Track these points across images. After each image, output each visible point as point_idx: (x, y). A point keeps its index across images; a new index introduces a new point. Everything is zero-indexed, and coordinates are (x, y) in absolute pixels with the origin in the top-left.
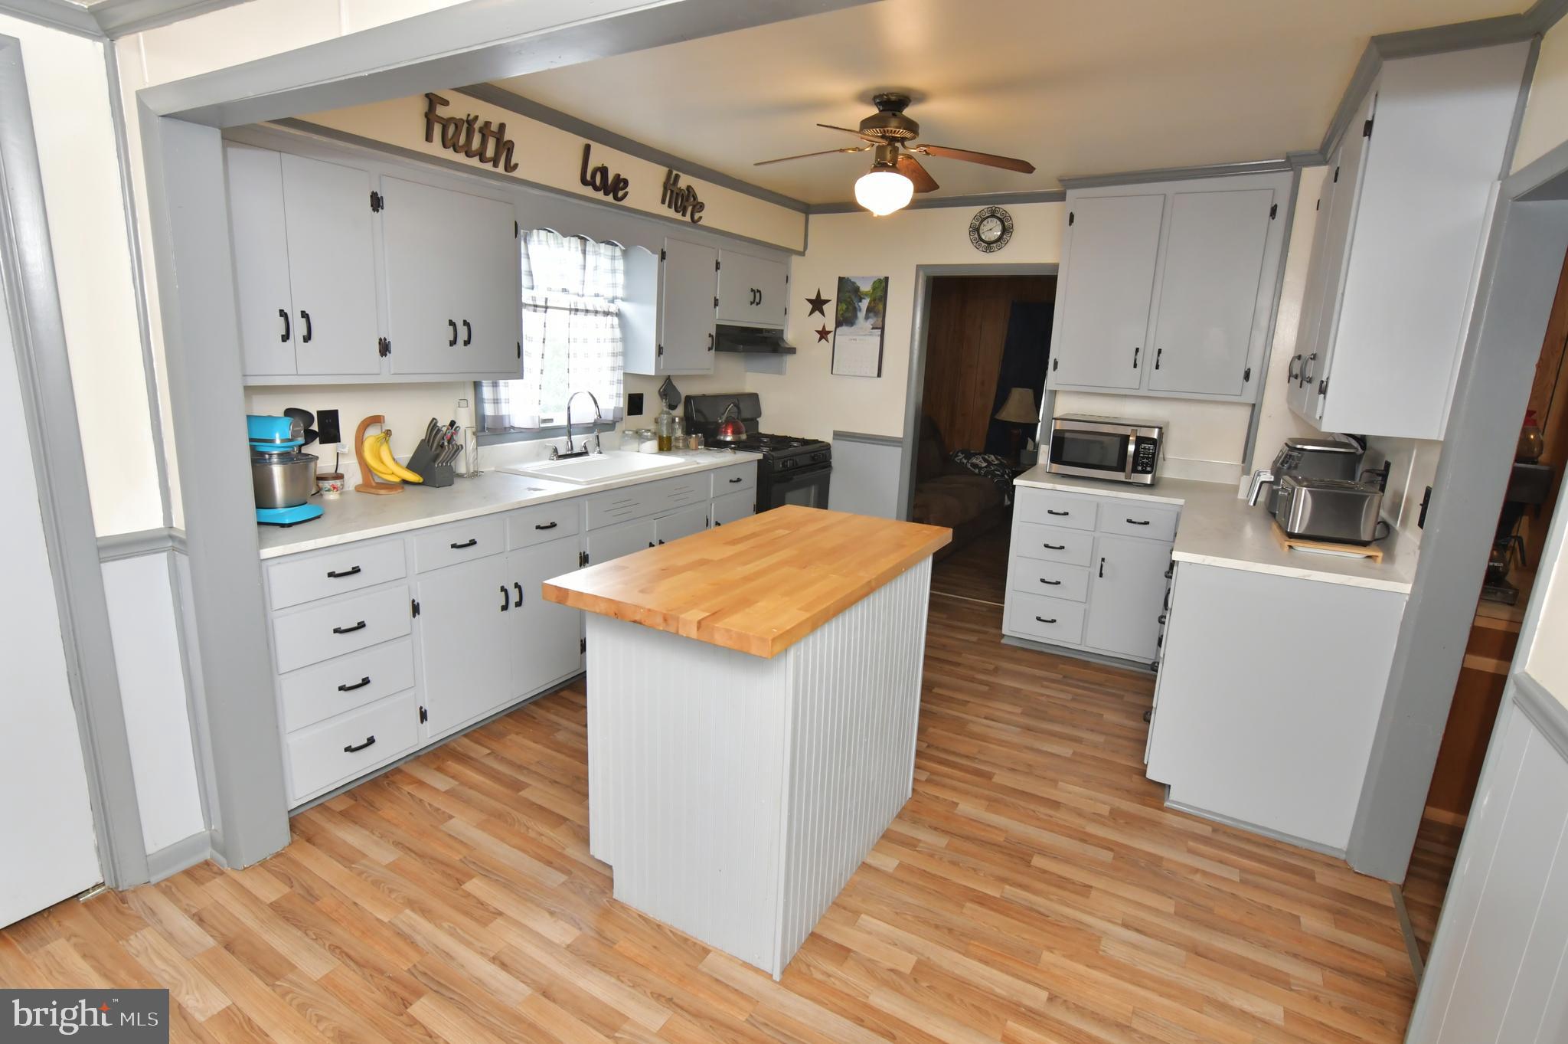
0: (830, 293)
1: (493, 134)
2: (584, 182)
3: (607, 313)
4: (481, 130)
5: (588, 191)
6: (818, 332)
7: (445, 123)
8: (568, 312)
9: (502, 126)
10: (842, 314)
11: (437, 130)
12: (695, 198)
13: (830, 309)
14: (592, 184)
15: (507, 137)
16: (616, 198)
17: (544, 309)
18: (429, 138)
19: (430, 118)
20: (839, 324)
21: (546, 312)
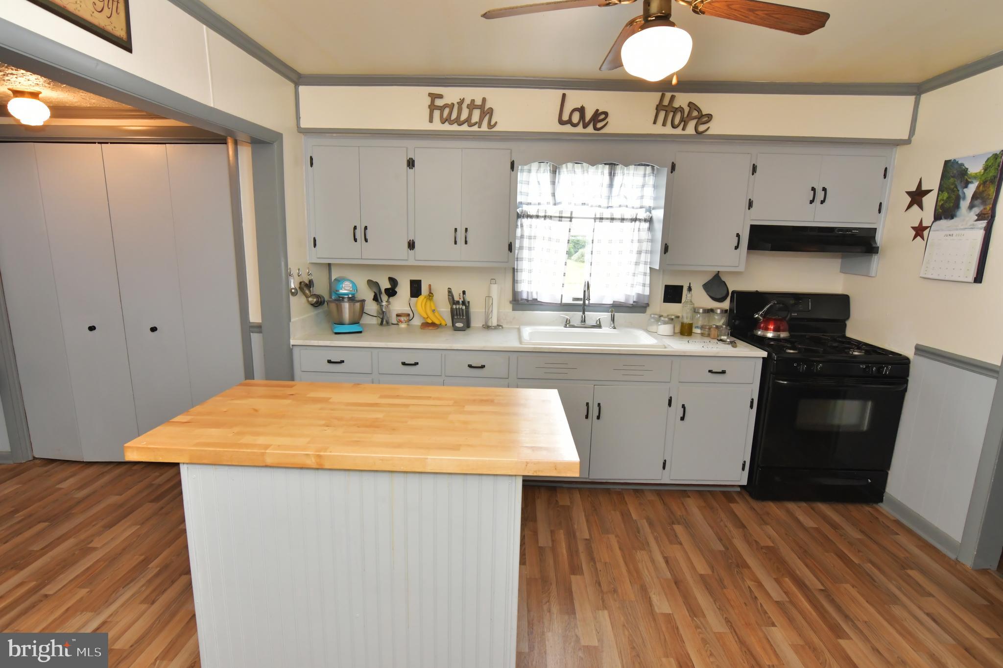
0: (932, 182)
1: (477, 107)
2: (561, 122)
3: (635, 220)
4: (468, 106)
5: (568, 129)
6: (913, 228)
7: (441, 109)
8: (593, 220)
9: (484, 100)
10: (942, 205)
11: (437, 113)
12: (699, 110)
13: (930, 201)
14: (569, 122)
15: (487, 107)
16: (595, 128)
17: (569, 219)
18: (431, 121)
19: (432, 107)
20: (937, 217)
21: (571, 221)
